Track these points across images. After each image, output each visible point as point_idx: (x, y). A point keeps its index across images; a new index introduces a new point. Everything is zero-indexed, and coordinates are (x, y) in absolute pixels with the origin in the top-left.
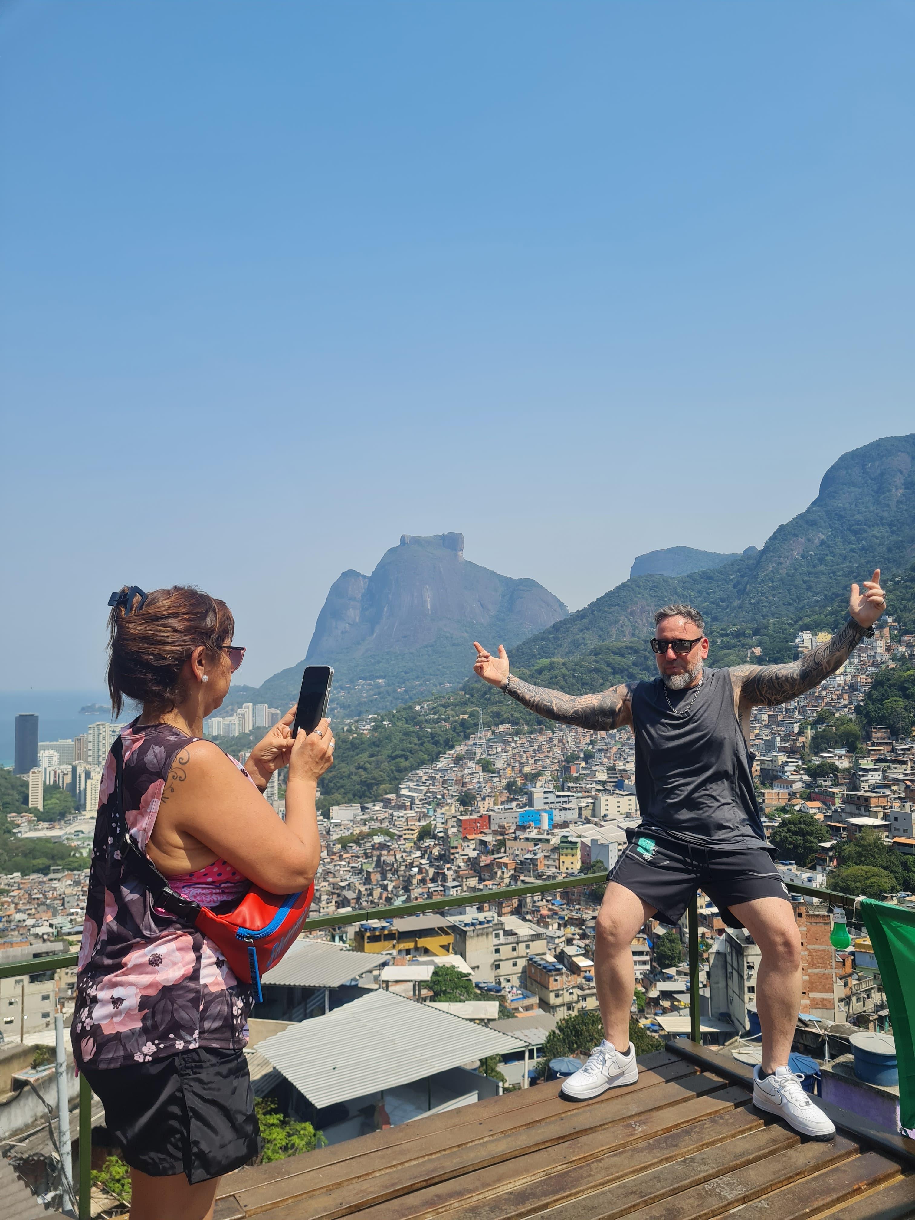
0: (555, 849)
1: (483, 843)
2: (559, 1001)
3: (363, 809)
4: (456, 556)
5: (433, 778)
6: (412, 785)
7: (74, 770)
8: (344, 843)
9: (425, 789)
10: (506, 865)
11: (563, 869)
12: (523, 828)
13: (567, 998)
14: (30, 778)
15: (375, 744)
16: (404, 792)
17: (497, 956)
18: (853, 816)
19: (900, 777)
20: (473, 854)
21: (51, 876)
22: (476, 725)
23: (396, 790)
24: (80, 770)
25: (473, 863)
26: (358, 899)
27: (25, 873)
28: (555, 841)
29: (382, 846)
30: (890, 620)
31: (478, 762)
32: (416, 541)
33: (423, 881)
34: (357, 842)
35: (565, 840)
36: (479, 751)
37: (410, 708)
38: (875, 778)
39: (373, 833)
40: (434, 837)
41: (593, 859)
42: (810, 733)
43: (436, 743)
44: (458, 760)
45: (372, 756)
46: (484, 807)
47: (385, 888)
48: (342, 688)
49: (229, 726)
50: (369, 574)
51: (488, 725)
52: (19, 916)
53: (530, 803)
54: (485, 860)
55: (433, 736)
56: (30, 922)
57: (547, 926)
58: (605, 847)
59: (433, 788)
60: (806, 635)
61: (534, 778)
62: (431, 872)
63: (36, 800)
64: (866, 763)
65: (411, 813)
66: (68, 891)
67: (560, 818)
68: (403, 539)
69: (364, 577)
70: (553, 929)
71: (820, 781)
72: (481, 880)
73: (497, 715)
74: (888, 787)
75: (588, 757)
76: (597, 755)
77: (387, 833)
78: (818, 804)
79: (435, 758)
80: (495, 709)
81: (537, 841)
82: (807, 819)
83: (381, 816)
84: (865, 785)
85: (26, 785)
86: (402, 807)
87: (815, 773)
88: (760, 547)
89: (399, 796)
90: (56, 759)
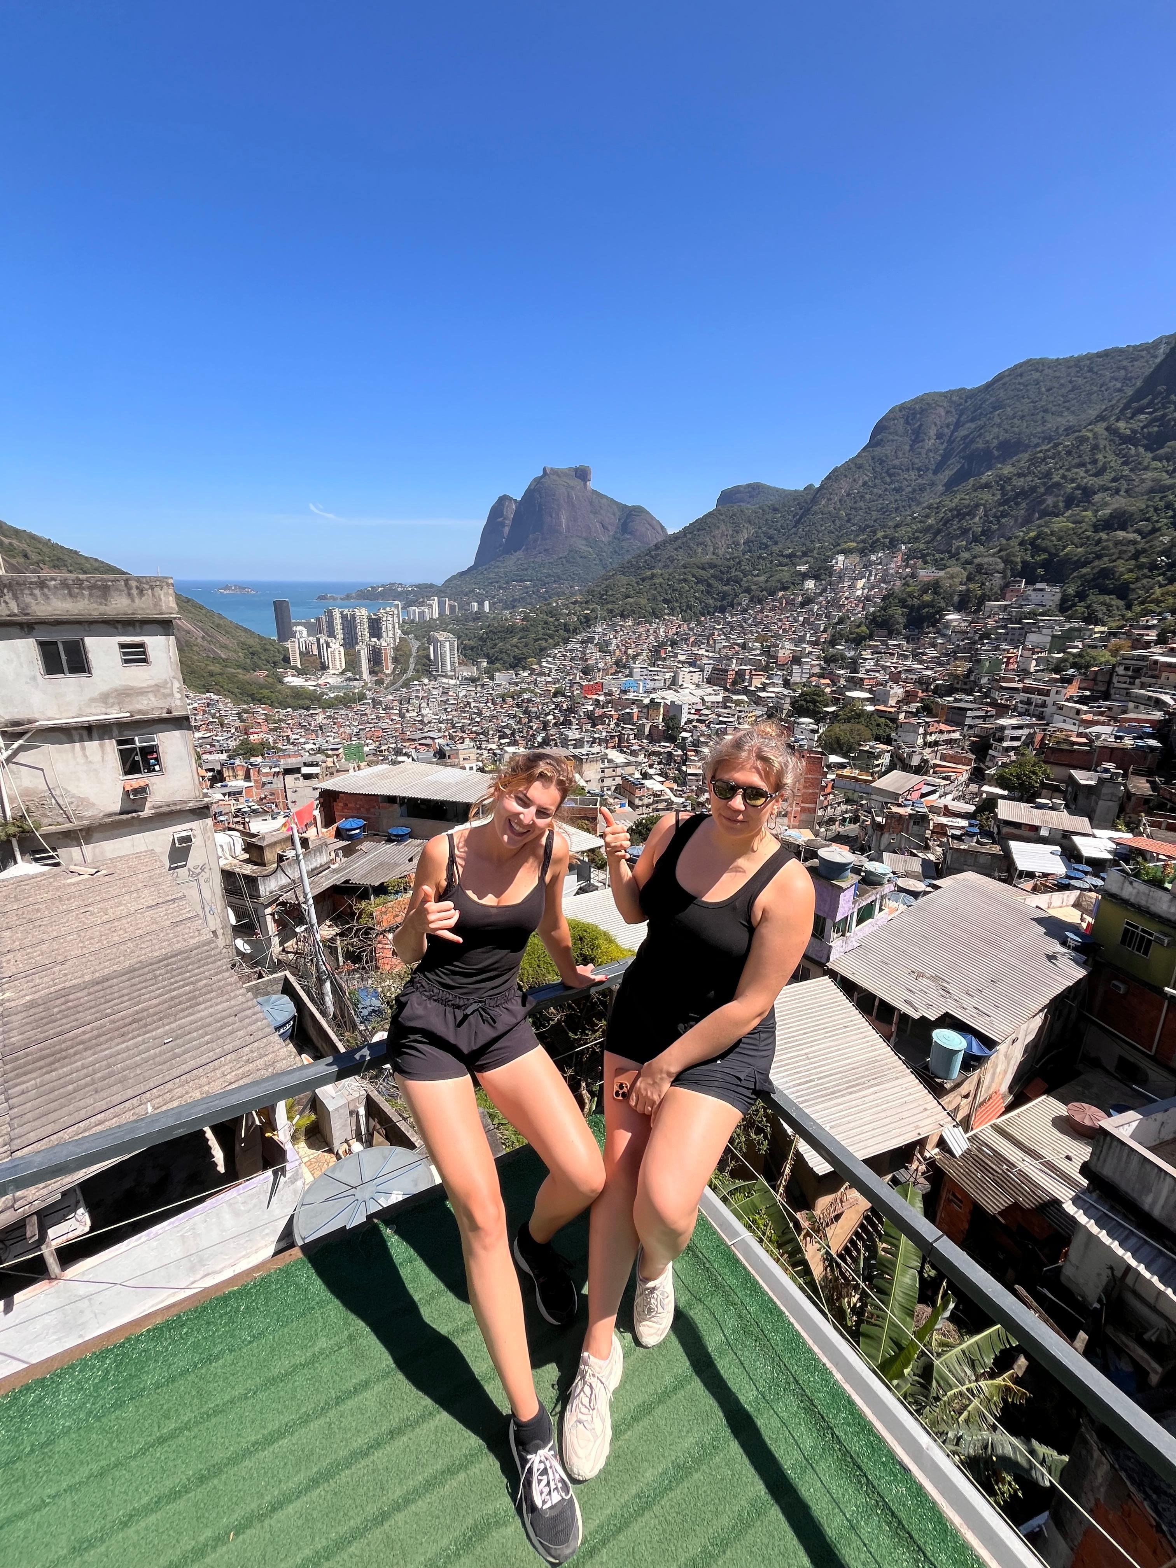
0: (647, 706)
1: (597, 701)
2: (641, 803)
3: (516, 675)
4: (585, 485)
5: (564, 656)
6: (550, 659)
7: (318, 640)
8: (503, 698)
9: (558, 662)
10: (612, 716)
11: (650, 720)
12: (624, 692)
13: (646, 801)
14: (288, 644)
15: (523, 629)
16: (544, 664)
17: (602, 775)
18: (850, 690)
19: (888, 664)
20: (590, 708)
21: (311, 711)
22: (596, 618)
23: (539, 663)
24: (322, 641)
25: (590, 716)
26: (513, 734)
27: (294, 709)
28: (647, 701)
29: (529, 701)
30: (903, 547)
31: (596, 645)
32: (555, 472)
33: (555, 724)
34: (512, 697)
35: (652, 700)
36: (597, 637)
37: (549, 604)
38: (869, 665)
39: (523, 691)
40: (564, 695)
41: (671, 714)
42: (831, 631)
43: (567, 630)
44: (583, 642)
45: (521, 638)
46: (599, 677)
47: (531, 728)
48: (500, 587)
49: (422, 614)
50: (519, 499)
51: (605, 618)
52: (294, 736)
53: (630, 675)
54: (598, 712)
55: (565, 625)
56: (302, 740)
57: (636, 756)
58: (680, 707)
59: (564, 663)
60: (841, 558)
61: (635, 657)
62: (562, 719)
63: (296, 660)
64: (867, 654)
65: (549, 679)
66: (324, 722)
67: (650, 685)
68: (545, 469)
69: (515, 501)
70: (641, 757)
71: (833, 666)
72: (594, 726)
73: (611, 611)
74: (878, 671)
75: (674, 643)
76: (680, 642)
77: (532, 692)
78: (828, 681)
79: (566, 641)
80: (610, 606)
81: (633, 702)
82: (818, 692)
83: (529, 680)
84: (862, 670)
85: (286, 650)
86: (543, 674)
87: (829, 660)
88: (817, 486)
89: (541, 667)
90: (305, 633)
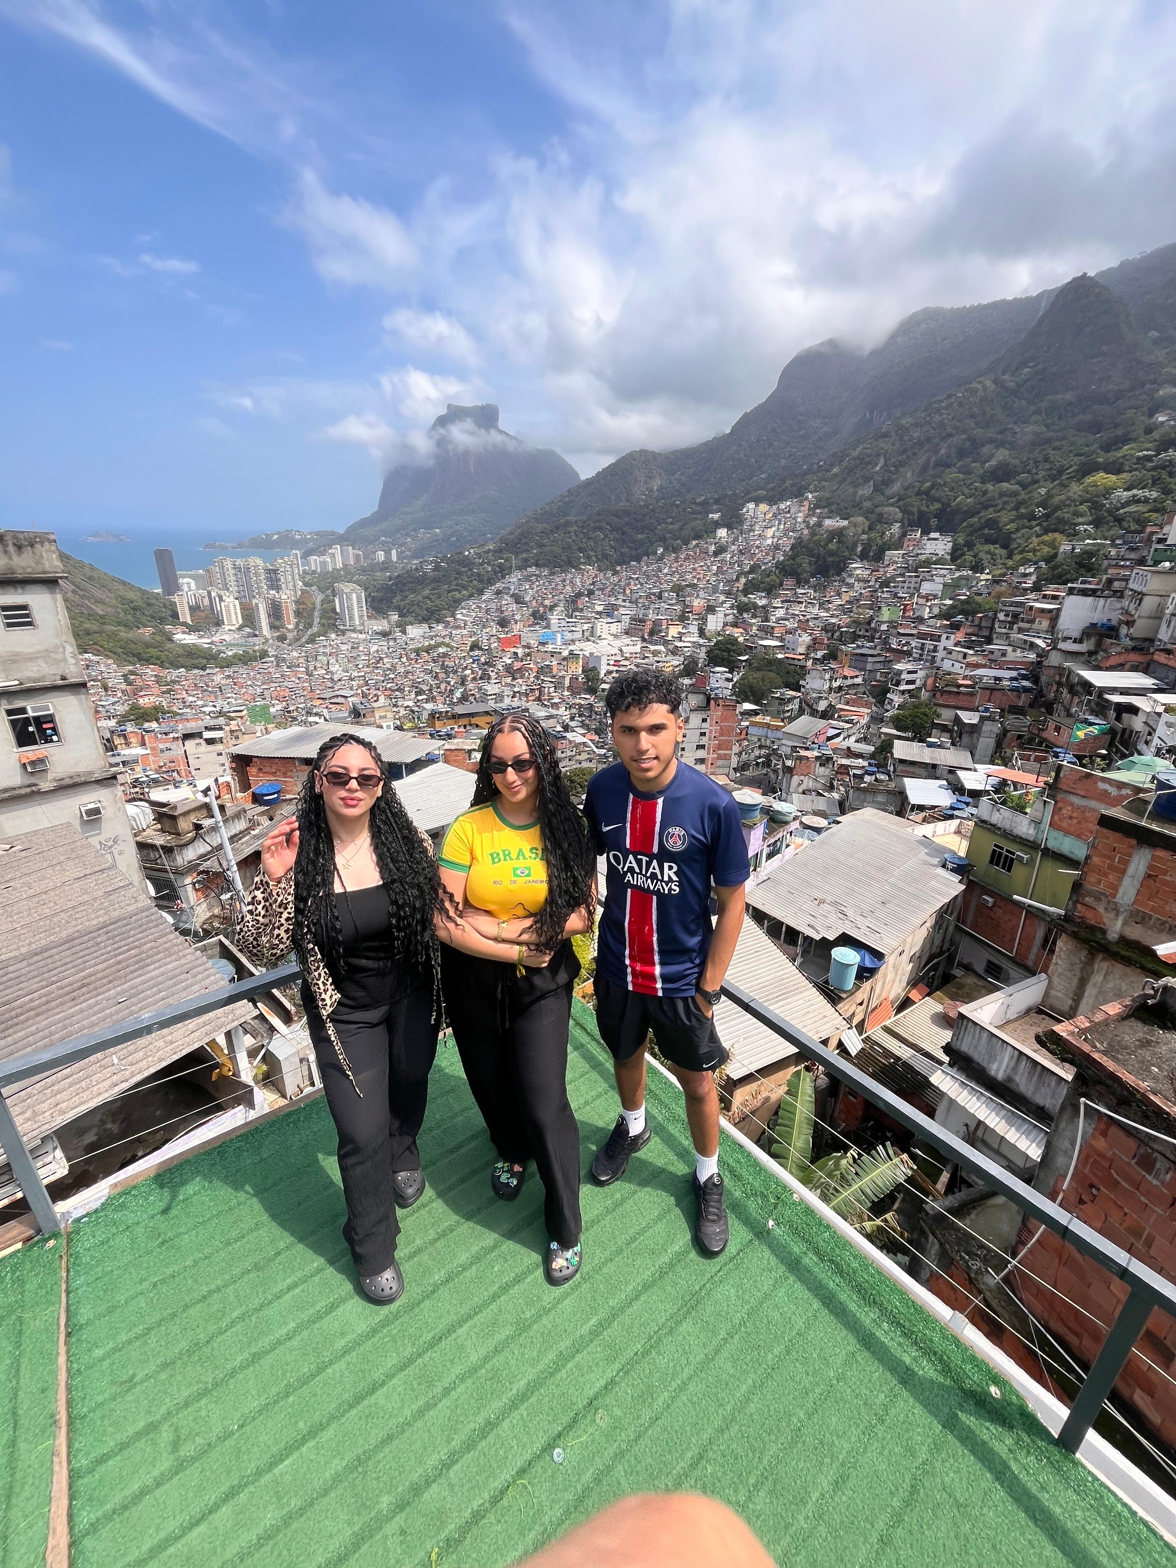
0: (565, 659)
1: (516, 654)
2: (564, 755)
3: (430, 628)
4: (495, 425)
5: (480, 607)
6: (464, 611)
7: (209, 593)
8: (417, 652)
9: (474, 614)
10: (531, 669)
11: (570, 672)
12: (543, 644)
13: (569, 753)
14: (176, 599)
15: (434, 580)
16: (459, 616)
18: (762, 639)
19: (797, 612)
20: (509, 661)
21: (208, 671)
22: (511, 568)
23: (453, 615)
24: (213, 594)
25: (508, 669)
26: (430, 690)
27: (188, 668)
28: (565, 653)
29: (445, 655)
30: (810, 496)
31: (512, 596)
32: (459, 408)
33: (474, 679)
34: (427, 652)
35: (571, 653)
36: (512, 587)
37: (461, 553)
38: (780, 613)
39: (438, 645)
40: (481, 649)
41: (590, 666)
42: (743, 580)
43: (481, 581)
44: (498, 593)
45: (433, 589)
46: (516, 628)
47: (448, 683)
48: (408, 535)
49: (324, 564)
51: (520, 568)
52: (191, 699)
53: (548, 626)
54: (517, 665)
55: (479, 575)
56: (200, 703)
57: (558, 708)
58: (599, 658)
59: (480, 615)
60: (751, 505)
61: (552, 608)
62: (480, 672)
63: (185, 616)
64: (777, 603)
65: (465, 632)
66: (223, 682)
67: (569, 636)
68: (449, 406)
70: (562, 711)
71: (745, 615)
72: (514, 679)
73: (526, 560)
74: (788, 619)
75: (591, 593)
76: (597, 593)
77: (448, 645)
78: (741, 630)
79: (481, 592)
80: (525, 555)
81: (553, 654)
82: (733, 641)
83: (443, 634)
84: (773, 618)
85: (174, 604)
86: (458, 627)
87: (742, 608)
88: (728, 432)
89: (455, 619)
90: (193, 586)
